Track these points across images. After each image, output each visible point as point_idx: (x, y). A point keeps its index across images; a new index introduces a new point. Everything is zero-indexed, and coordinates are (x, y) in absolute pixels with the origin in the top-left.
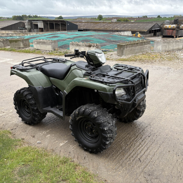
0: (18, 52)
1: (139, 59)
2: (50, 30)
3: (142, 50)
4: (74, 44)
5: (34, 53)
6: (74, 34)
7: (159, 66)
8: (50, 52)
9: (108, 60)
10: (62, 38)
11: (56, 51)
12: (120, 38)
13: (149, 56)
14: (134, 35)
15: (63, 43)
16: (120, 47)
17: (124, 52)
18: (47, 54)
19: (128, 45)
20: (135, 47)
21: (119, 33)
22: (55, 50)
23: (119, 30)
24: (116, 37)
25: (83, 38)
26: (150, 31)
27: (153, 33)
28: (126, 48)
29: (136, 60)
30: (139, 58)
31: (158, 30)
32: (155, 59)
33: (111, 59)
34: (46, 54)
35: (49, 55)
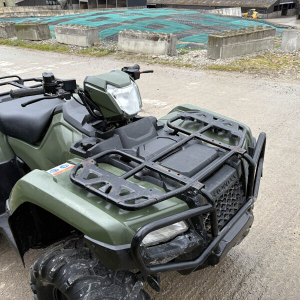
0: (29, 48)
1: (249, 66)
2: (100, 5)
3: (257, 49)
4: (127, 34)
5: (55, 52)
6: (136, 14)
7: (290, 85)
8: (85, 48)
9: (188, 68)
10: (113, 21)
11: (94, 47)
12: (219, 20)
13: (271, 60)
14: (247, 14)
15: (114, 30)
16: (213, 40)
17: (221, 52)
18: (78, 53)
19: (229, 37)
20: (244, 41)
21: (218, 11)
22: (93, 45)
23: (220, 5)
24: (213, 19)
25: (152, 20)
26: (275, 7)
27: (280, 10)
28: (224, 43)
29: (243, 69)
30: (249, 64)
31: (290, 4)
32: (282, 67)
33: (195, 67)
34: (76, 52)
35: (82, 55)
